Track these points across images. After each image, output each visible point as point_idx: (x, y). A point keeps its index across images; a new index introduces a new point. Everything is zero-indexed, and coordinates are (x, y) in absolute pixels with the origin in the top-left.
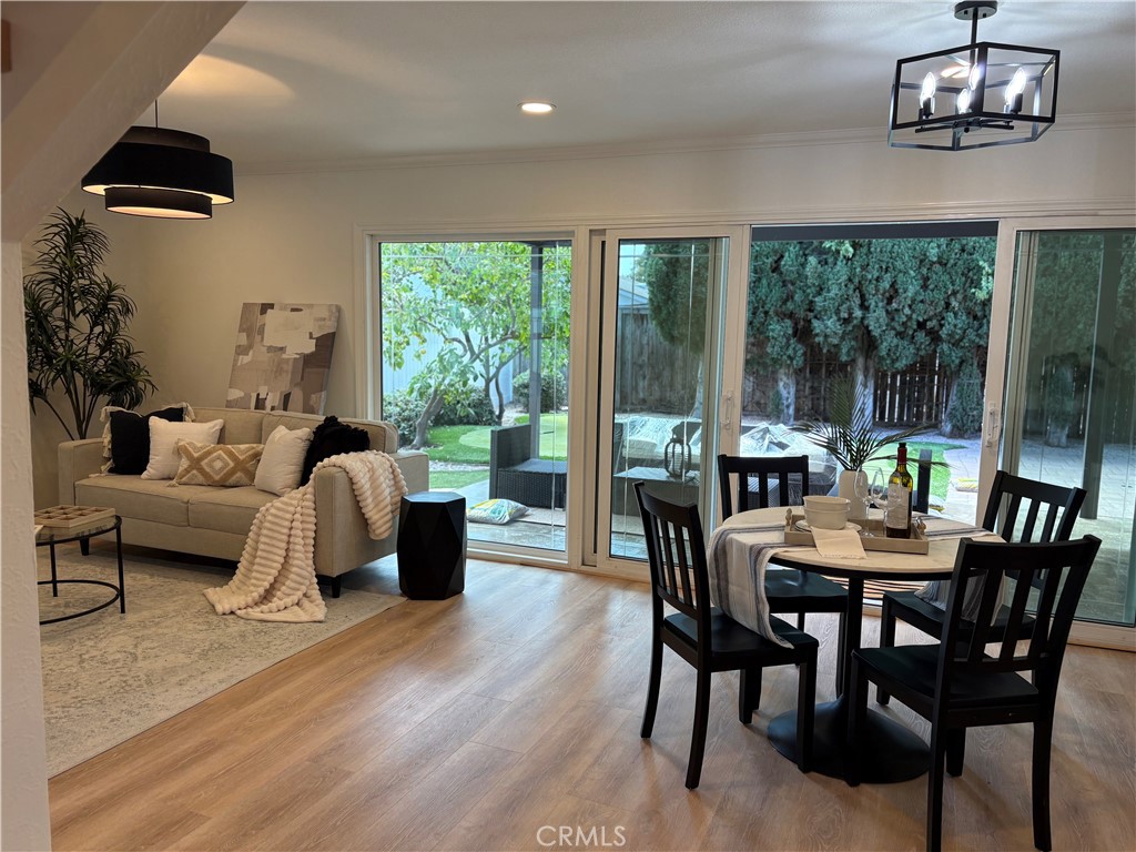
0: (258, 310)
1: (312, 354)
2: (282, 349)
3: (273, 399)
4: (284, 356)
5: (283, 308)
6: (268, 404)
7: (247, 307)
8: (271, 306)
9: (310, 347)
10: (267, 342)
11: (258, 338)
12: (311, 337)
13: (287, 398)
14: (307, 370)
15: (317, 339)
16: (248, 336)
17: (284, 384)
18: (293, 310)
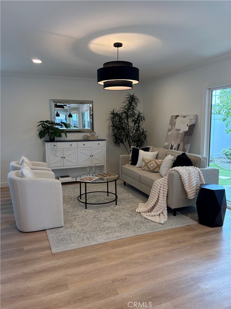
0: (175, 117)
1: (187, 131)
2: (179, 130)
3: (175, 146)
4: (180, 132)
5: (181, 117)
6: (174, 148)
7: (172, 116)
8: (178, 116)
9: (187, 129)
10: (176, 128)
11: (174, 126)
12: (187, 126)
13: (179, 145)
14: (185, 137)
15: (189, 126)
16: (171, 126)
17: (178, 141)
18: (184, 117)
